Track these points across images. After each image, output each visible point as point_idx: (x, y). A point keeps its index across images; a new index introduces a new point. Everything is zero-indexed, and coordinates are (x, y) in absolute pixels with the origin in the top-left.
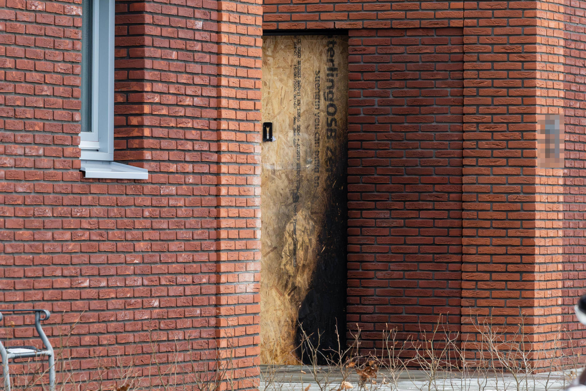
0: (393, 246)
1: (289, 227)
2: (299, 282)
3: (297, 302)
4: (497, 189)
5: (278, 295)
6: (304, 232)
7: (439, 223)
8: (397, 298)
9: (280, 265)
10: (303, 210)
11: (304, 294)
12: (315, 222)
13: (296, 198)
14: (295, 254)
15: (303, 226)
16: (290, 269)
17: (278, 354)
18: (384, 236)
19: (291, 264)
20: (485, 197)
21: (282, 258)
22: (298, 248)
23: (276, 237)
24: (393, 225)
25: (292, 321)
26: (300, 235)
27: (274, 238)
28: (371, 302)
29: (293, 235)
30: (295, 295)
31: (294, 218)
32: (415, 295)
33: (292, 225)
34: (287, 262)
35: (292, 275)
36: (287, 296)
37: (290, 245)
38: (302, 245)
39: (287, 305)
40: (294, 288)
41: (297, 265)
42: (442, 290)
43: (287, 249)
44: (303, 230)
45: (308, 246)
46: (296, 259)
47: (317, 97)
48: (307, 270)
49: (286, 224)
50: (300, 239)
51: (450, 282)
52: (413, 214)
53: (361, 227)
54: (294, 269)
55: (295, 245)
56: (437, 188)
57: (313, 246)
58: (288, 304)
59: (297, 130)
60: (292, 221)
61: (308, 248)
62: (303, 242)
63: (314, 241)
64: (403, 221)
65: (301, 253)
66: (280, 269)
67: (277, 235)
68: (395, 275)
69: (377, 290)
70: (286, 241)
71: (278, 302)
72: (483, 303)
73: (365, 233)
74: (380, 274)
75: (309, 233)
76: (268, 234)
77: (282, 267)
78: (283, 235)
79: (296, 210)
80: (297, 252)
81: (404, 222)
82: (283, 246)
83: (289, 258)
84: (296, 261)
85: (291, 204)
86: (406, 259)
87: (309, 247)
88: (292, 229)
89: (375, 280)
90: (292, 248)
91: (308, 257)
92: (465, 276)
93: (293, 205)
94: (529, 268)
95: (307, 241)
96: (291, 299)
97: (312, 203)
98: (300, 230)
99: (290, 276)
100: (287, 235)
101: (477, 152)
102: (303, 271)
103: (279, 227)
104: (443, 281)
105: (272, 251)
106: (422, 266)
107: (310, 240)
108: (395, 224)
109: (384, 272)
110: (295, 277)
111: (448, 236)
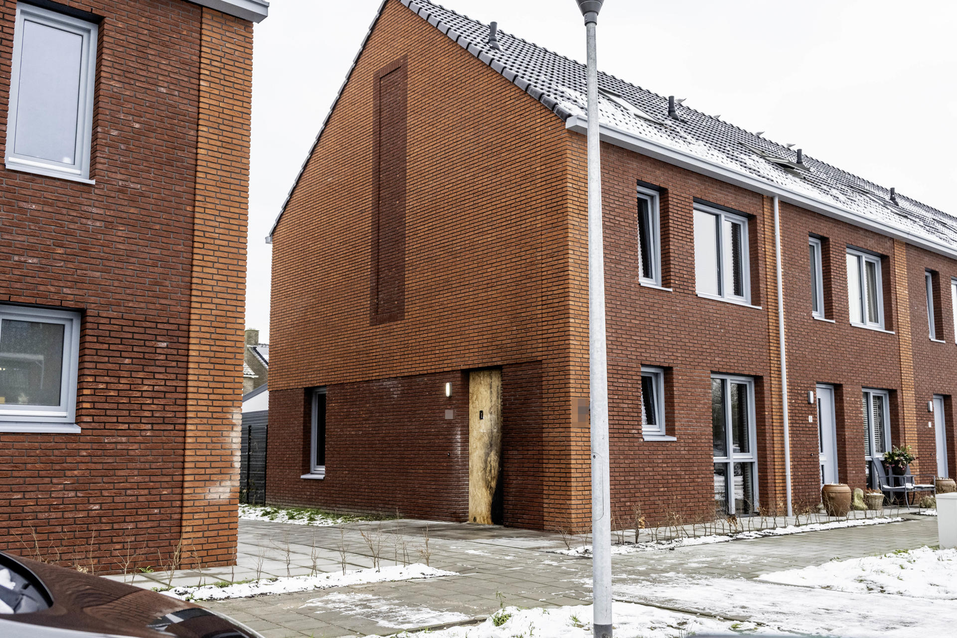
0: (519, 468)
1: (489, 459)
2: (492, 485)
4: (556, 439)
5: (485, 490)
7: (535, 457)
8: (521, 493)
10: (493, 451)
11: (494, 491)
12: (497, 456)
13: (491, 445)
15: (493, 458)
19: (490, 477)
20: (551, 444)
21: (487, 474)
22: (492, 469)
26: (493, 463)
29: (490, 463)
30: (491, 491)
31: (491, 455)
32: (527, 492)
34: (488, 476)
38: (493, 467)
41: (492, 477)
42: (536, 490)
43: (488, 470)
45: (495, 468)
47: (498, 398)
48: (495, 479)
50: (493, 465)
51: (539, 486)
52: (526, 453)
54: (491, 479)
55: (491, 467)
56: (535, 439)
57: (497, 467)
59: (491, 413)
63: (497, 465)
67: (485, 464)
68: (520, 482)
70: (488, 466)
72: (552, 497)
75: (495, 461)
76: (482, 463)
77: (487, 478)
79: (491, 451)
80: (492, 471)
81: (523, 456)
83: (489, 474)
84: (491, 475)
85: (490, 448)
86: (524, 475)
89: (511, 484)
90: (490, 469)
91: (495, 473)
92: (545, 483)
94: (569, 480)
95: (495, 465)
97: (496, 447)
98: (493, 460)
99: (489, 482)
100: (488, 463)
101: (549, 421)
103: (486, 460)
104: (536, 486)
105: (483, 471)
106: (530, 478)
108: (519, 457)
109: (516, 481)
110: (491, 482)
111: (538, 463)
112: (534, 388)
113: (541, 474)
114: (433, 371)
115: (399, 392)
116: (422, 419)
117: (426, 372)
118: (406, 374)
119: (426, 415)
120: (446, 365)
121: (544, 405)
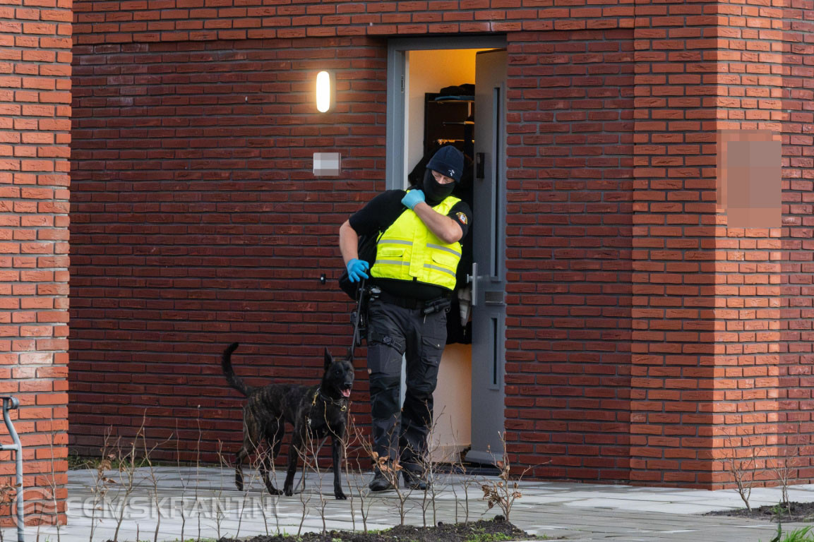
0: (556, 319)
4: (672, 243)
7: (607, 288)
8: (560, 387)
18: (546, 305)
20: (658, 254)
24: (556, 291)
28: (531, 393)
32: (580, 383)
42: (610, 377)
51: (619, 366)
52: (579, 276)
56: (606, 241)
68: (558, 356)
69: (539, 376)
72: (655, 394)
73: (525, 301)
81: (569, 286)
89: (536, 363)
92: (634, 359)
94: (708, 348)
101: (649, 195)
106: (589, 345)
108: (558, 289)
111: (616, 305)
112: (608, 103)
113: (624, 335)
114: (270, 34)
115: (140, 90)
116: (225, 174)
117: (242, 35)
118: (167, 37)
119: (242, 163)
120: (316, 20)
121: (637, 150)
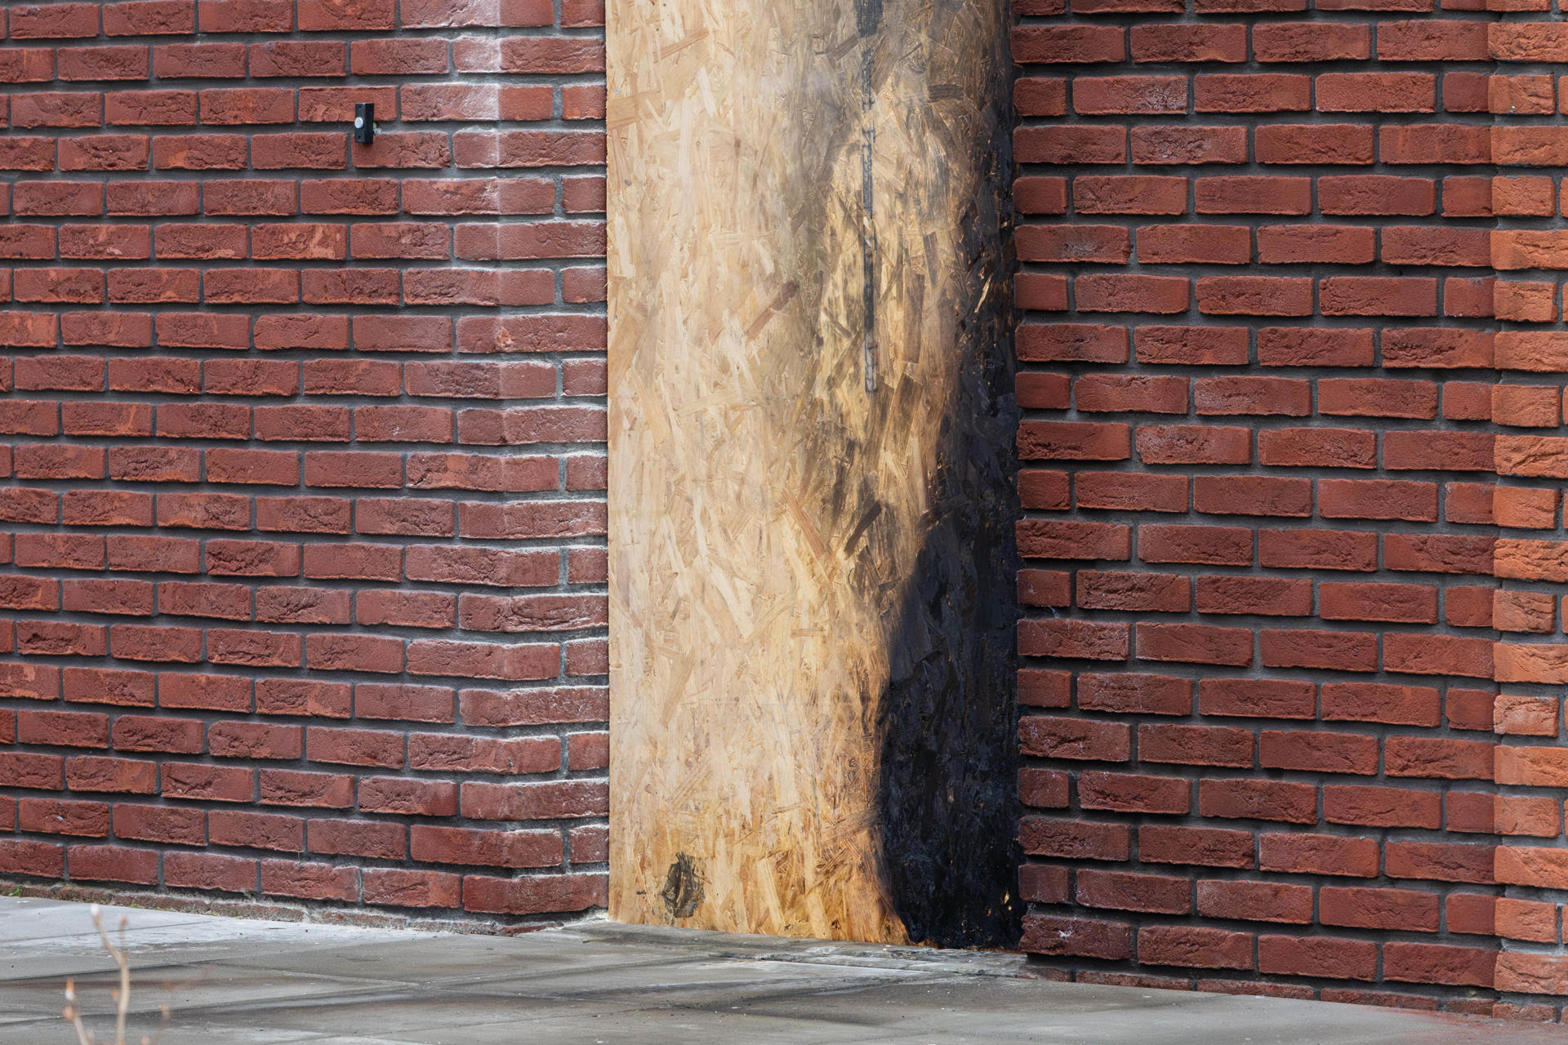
0: (1206, 279)
1: (846, 174)
2: (891, 479)
3: (883, 588)
5: (806, 546)
6: (902, 196)
7: (1398, 142)
8: (1225, 575)
9: (810, 383)
10: (898, 78)
11: (908, 544)
12: (949, 142)
13: (871, 9)
14: (870, 322)
15: (900, 165)
16: (853, 402)
17: (810, 878)
18: (1168, 218)
19: (856, 377)
21: (820, 342)
22: (884, 286)
23: (795, 229)
24: (1201, 157)
25: (865, 699)
26: (891, 217)
27: (784, 233)
28: (1114, 600)
29: (859, 217)
30: (875, 552)
31: (866, 122)
32: (1302, 560)
33: (856, 158)
34: (840, 366)
35: (861, 436)
36: (840, 554)
37: (848, 269)
38: (896, 276)
39: (842, 605)
40: (871, 511)
41: (880, 379)
42: (1416, 536)
43: (840, 294)
44: (900, 186)
45: (920, 278)
46: (873, 347)
48: (920, 411)
49: (830, 156)
50: (889, 238)
51: (1450, 486)
52: (1285, 92)
53: (1072, 167)
54: (868, 404)
55: (870, 269)
57: (940, 277)
58: (844, 600)
60: (856, 136)
61: (922, 288)
62: (903, 256)
63: (945, 250)
64: (1242, 129)
65: (893, 316)
66: (814, 404)
67: (799, 218)
69: (1144, 527)
70: (837, 247)
71: (808, 591)
73: (1089, 202)
74: (1151, 439)
75: (925, 204)
76: (763, 211)
77: (820, 393)
78: (823, 213)
79: (871, 78)
80: (879, 314)
81: (1250, 136)
82: (820, 279)
83: (846, 343)
84: (875, 364)
85: (852, 41)
86: (1262, 354)
87: (928, 284)
88: (856, 185)
89: (1135, 471)
90: (857, 286)
91: (925, 341)
92: (1505, 453)
93: (858, 50)
95: (918, 248)
96: (859, 574)
97: (934, 38)
98: (889, 187)
99: (851, 446)
100: (836, 217)
102: (906, 417)
103: (806, 177)
104: (1420, 483)
105: (778, 304)
107: (929, 241)
108: (1209, 152)
109: (1171, 428)
110: (871, 449)
111: (1433, 218)
